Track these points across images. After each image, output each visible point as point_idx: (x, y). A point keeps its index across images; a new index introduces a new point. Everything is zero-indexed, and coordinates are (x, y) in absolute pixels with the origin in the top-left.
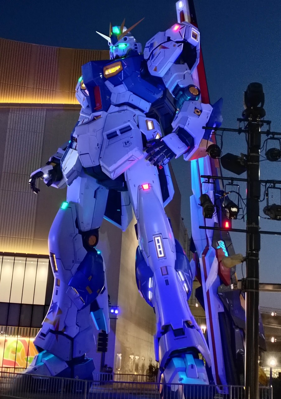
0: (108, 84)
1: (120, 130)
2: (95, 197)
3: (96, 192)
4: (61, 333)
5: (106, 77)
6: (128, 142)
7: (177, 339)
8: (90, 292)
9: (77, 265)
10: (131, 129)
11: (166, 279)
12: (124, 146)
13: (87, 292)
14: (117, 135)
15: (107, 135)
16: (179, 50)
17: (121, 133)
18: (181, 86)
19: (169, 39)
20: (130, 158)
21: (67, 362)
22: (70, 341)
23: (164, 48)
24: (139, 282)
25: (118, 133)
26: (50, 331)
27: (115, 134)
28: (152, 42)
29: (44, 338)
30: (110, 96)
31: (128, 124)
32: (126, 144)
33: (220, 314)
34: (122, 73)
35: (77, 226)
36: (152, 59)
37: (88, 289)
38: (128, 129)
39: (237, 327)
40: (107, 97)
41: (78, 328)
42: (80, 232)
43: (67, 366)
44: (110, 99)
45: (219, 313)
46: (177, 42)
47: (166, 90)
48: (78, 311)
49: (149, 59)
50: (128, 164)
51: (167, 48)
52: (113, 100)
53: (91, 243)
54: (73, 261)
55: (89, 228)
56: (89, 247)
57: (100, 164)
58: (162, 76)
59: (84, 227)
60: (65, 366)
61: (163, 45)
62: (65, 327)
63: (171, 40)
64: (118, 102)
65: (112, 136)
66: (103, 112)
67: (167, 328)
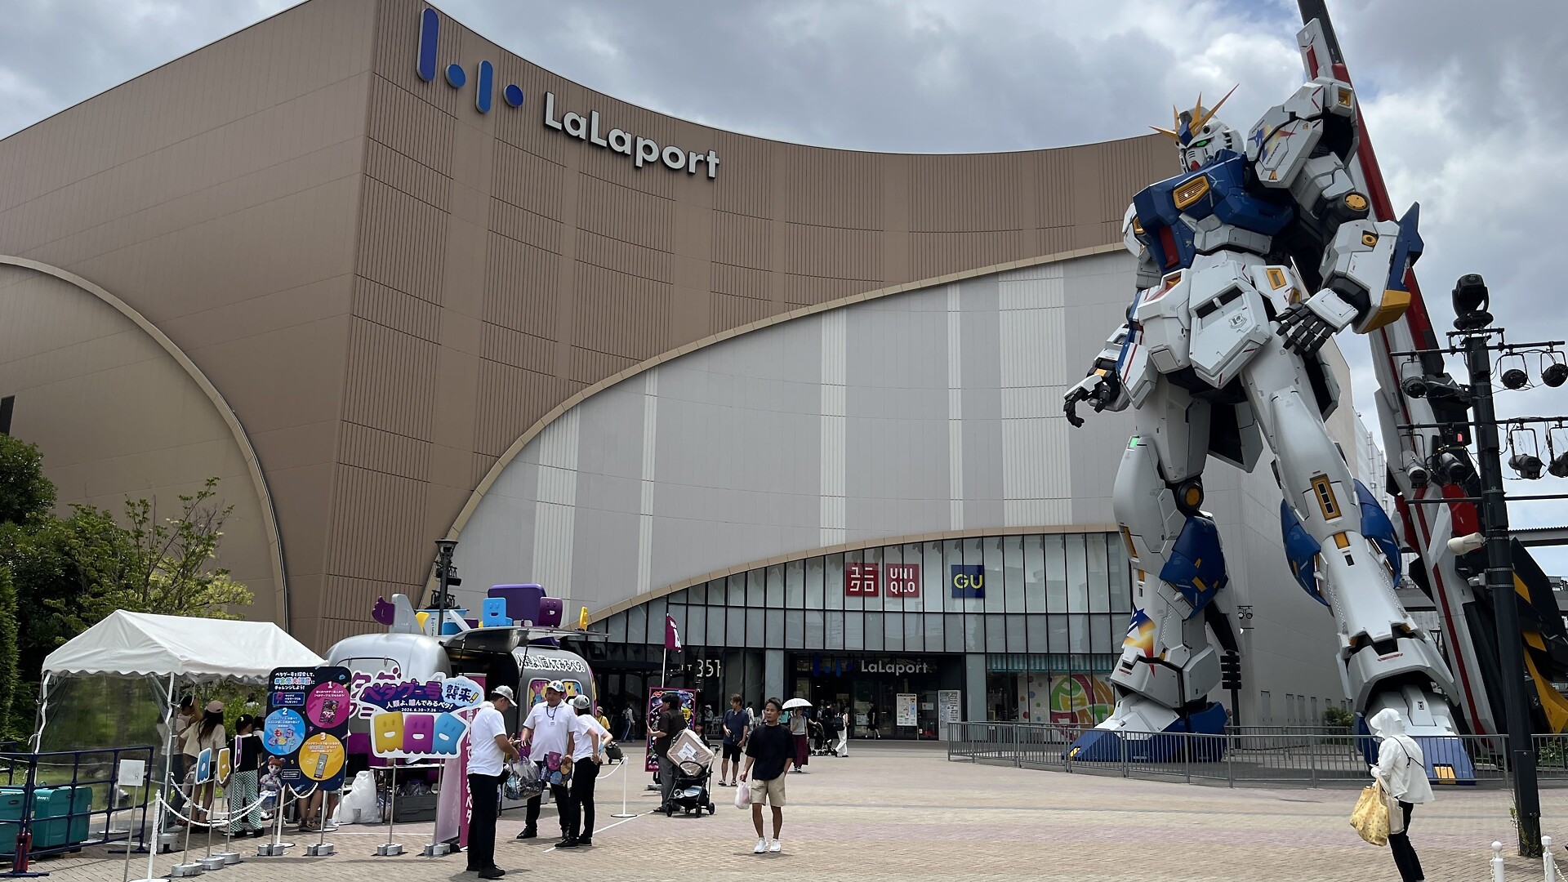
2: (1187, 421)
3: (1187, 411)
4: (1160, 661)
6: (1239, 318)
12: (1231, 327)
19: (1293, 117)
21: (1177, 710)
22: (1175, 672)
24: (1295, 564)
26: (1140, 658)
29: (1129, 671)
32: (1236, 323)
34: (1211, 196)
35: (1162, 475)
41: (1187, 649)
42: (1169, 485)
43: (1177, 717)
45: (1466, 606)
47: (1297, 207)
49: (1257, 160)
50: (1243, 357)
51: (1291, 134)
52: (1198, 244)
53: (1191, 500)
54: (1163, 538)
55: (1183, 475)
56: (1189, 510)
57: (1191, 365)
58: (1287, 185)
59: (1173, 475)
60: (1173, 718)
61: (1283, 129)
62: (1164, 651)
63: (1298, 118)
64: (1208, 247)
65: (1206, 310)
66: (1184, 270)
67: (1362, 640)
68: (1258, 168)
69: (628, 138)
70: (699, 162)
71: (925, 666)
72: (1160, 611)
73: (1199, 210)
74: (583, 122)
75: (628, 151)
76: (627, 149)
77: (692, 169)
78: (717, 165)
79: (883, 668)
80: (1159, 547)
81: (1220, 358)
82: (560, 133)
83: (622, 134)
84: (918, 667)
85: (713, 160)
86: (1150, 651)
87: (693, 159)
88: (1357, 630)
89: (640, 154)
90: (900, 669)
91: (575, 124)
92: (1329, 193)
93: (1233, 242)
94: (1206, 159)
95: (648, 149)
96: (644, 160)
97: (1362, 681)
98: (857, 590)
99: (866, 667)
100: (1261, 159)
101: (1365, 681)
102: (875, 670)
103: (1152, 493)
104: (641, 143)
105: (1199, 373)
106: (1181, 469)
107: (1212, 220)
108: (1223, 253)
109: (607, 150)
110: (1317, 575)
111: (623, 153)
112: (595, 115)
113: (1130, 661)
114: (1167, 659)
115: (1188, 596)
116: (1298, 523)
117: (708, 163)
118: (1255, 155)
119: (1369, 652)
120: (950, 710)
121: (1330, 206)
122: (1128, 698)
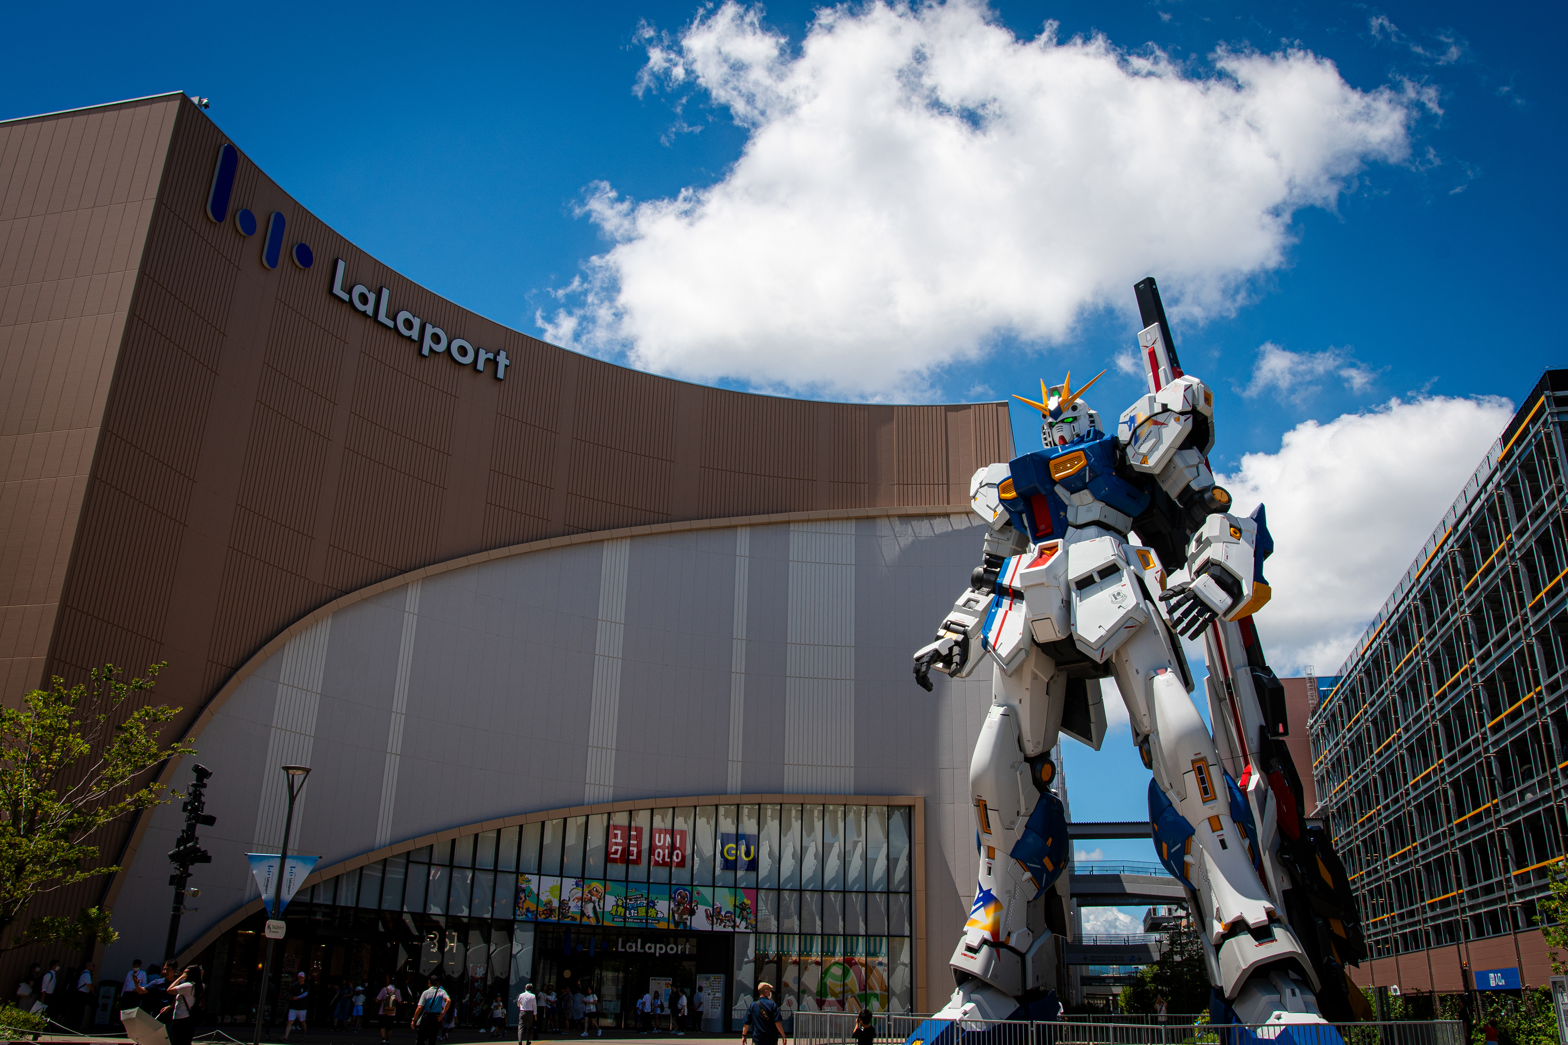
2: (1047, 693)
3: (1049, 683)
4: (1004, 945)
12: (1112, 602)
19: (1165, 409)
21: (1017, 998)
22: (1019, 959)
26: (985, 942)
29: (973, 955)
32: (1116, 599)
33: (1285, 893)
34: (1087, 472)
35: (1021, 747)
41: (1031, 934)
42: (1027, 759)
43: (1018, 1005)
49: (1129, 443)
50: (1124, 634)
51: (1163, 424)
52: (1070, 517)
53: (1045, 777)
54: (1018, 813)
55: (1039, 750)
56: (1042, 785)
57: (1071, 636)
58: (1157, 471)
59: (1032, 750)
60: (1013, 1006)
61: (1153, 418)
62: (1009, 934)
63: (1169, 410)
64: (1080, 521)
65: (1085, 583)
66: (1060, 541)
67: (1237, 927)
68: (1130, 451)
69: (417, 322)
70: (488, 360)
71: (688, 946)
72: (1008, 892)
73: (1074, 484)
74: (372, 297)
75: (415, 337)
76: (415, 334)
77: (480, 366)
78: (506, 366)
79: (643, 947)
80: (1013, 823)
81: (1103, 632)
82: (344, 306)
83: (410, 317)
84: (680, 947)
85: (502, 360)
86: (995, 933)
87: (483, 356)
88: (1229, 917)
89: (428, 342)
90: (661, 948)
91: (364, 299)
92: (1195, 486)
93: (1103, 520)
94: (1073, 435)
95: (436, 339)
96: (431, 350)
97: (1239, 967)
98: (618, 856)
99: (624, 946)
100: (1133, 442)
101: (1244, 967)
102: (634, 949)
103: (1012, 766)
104: (429, 330)
105: (1079, 646)
106: (1038, 743)
107: (1085, 496)
108: (1093, 530)
109: (393, 331)
110: (1188, 858)
111: (409, 338)
112: (385, 293)
113: (975, 943)
114: (1012, 943)
115: (1037, 876)
116: (1171, 804)
117: (497, 363)
118: (1128, 439)
119: (1246, 940)
120: (711, 997)
121: (1197, 496)
122: (968, 986)
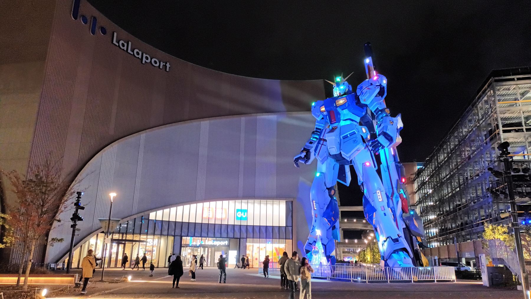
0: (339, 109)
1: (350, 134)
2: (333, 169)
3: (334, 166)
5: (338, 106)
7: (396, 244)
8: (333, 220)
9: (326, 206)
10: (355, 133)
11: (384, 212)
12: (353, 143)
13: (332, 220)
14: (348, 137)
15: (343, 137)
16: (378, 90)
17: (350, 136)
18: (380, 109)
19: (371, 84)
20: (358, 149)
23: (369, 89)
25: (349, 135)
26: (314, 241)
27: (347, 136)
28: (362, 86)
30: (340, 115)
31: (354, 130)
35: (325, 185)
36: (362, 95)
37: (333, 218)
38: (354, 133)
39: (414, 235)
40: (339, 116)
42: (327, 188)
44: (340, 117)
45: (403, 229)
46: (377, 86)
48: (327, 230)
50: (357, 152)
53: (332, 194)
54: (324, 204)
55: (331, 186)
56: (331, 196)
57: (341, 153)
59: (329, 186)
69: (140, 53)
71: (227, 243)
76: (140, 56)
77: (161, 67)
78: (169, 67)
79: (213, 243)
80: (323, 207)
82: (117, 47)
83: (138, 51)
84: (224, 243)
85: (168, 65)
87: (162, 64)
89: (144, 59)
90: (219, 243)
91: (123, 45)
95: (147, 58)
96: (145, 61)
99: (207, 243)
100: (361, 95)
102: (210, 244)
103: (323, 191)
104: (145, 55)
105: (343, 156)
106: (331, 184)
107: (346, 111)
109: (133, 56)
111: (138, 58)
112: (130, 43)
116: (370, 202)
